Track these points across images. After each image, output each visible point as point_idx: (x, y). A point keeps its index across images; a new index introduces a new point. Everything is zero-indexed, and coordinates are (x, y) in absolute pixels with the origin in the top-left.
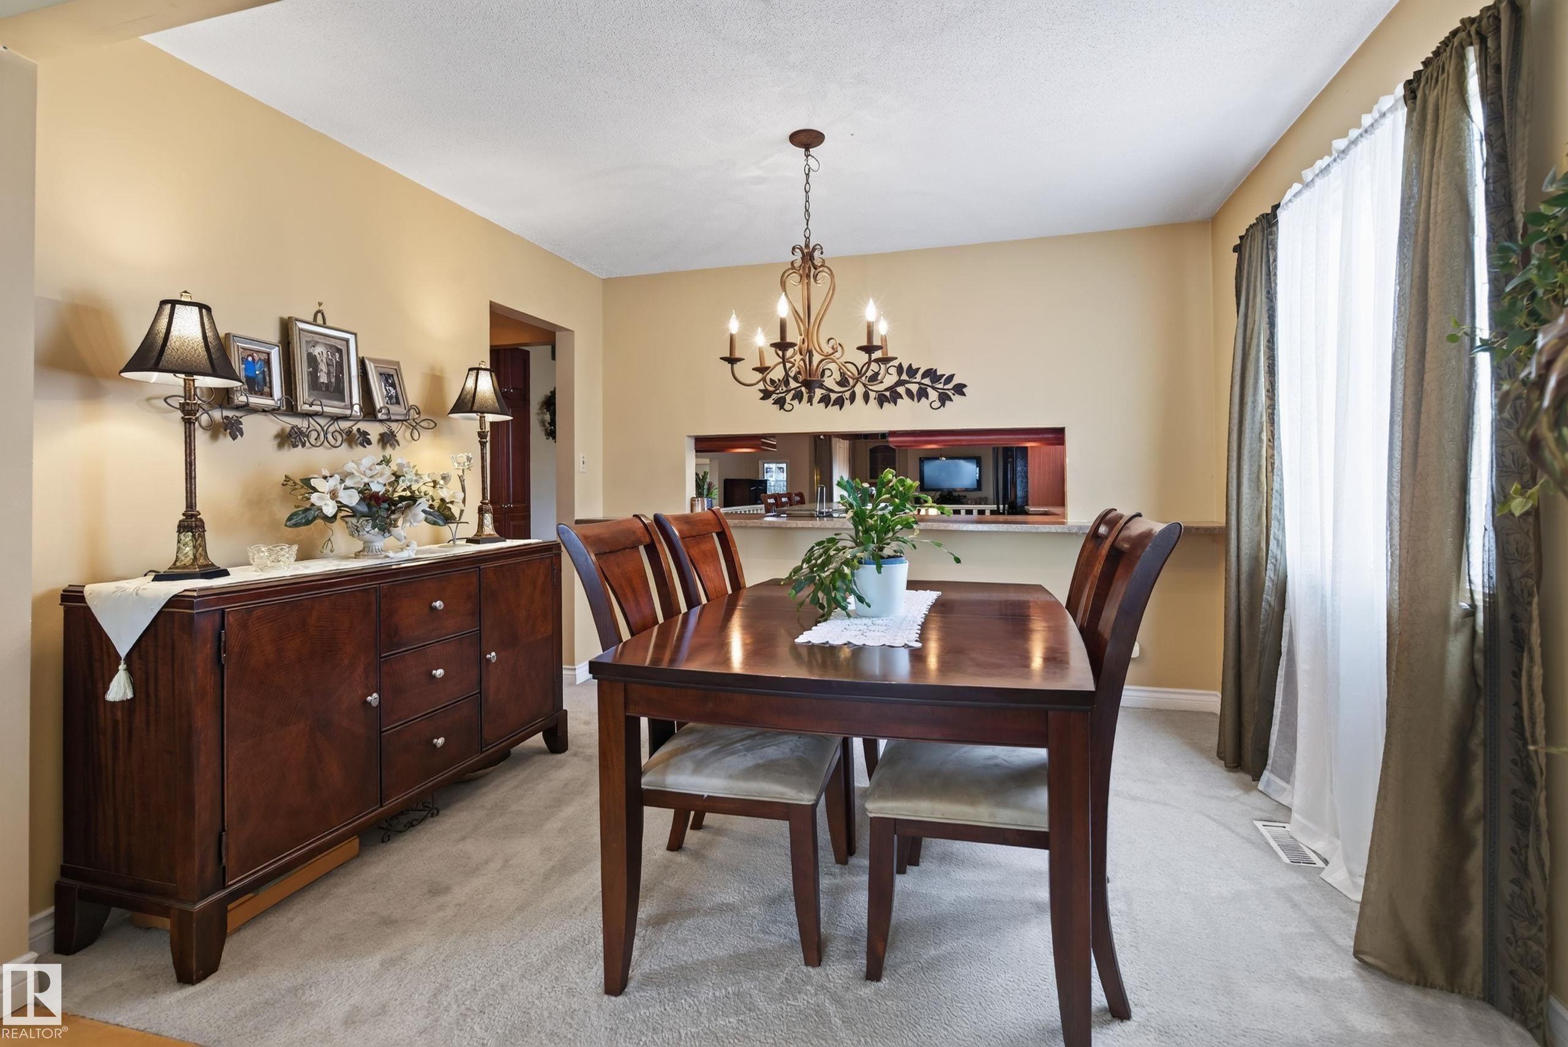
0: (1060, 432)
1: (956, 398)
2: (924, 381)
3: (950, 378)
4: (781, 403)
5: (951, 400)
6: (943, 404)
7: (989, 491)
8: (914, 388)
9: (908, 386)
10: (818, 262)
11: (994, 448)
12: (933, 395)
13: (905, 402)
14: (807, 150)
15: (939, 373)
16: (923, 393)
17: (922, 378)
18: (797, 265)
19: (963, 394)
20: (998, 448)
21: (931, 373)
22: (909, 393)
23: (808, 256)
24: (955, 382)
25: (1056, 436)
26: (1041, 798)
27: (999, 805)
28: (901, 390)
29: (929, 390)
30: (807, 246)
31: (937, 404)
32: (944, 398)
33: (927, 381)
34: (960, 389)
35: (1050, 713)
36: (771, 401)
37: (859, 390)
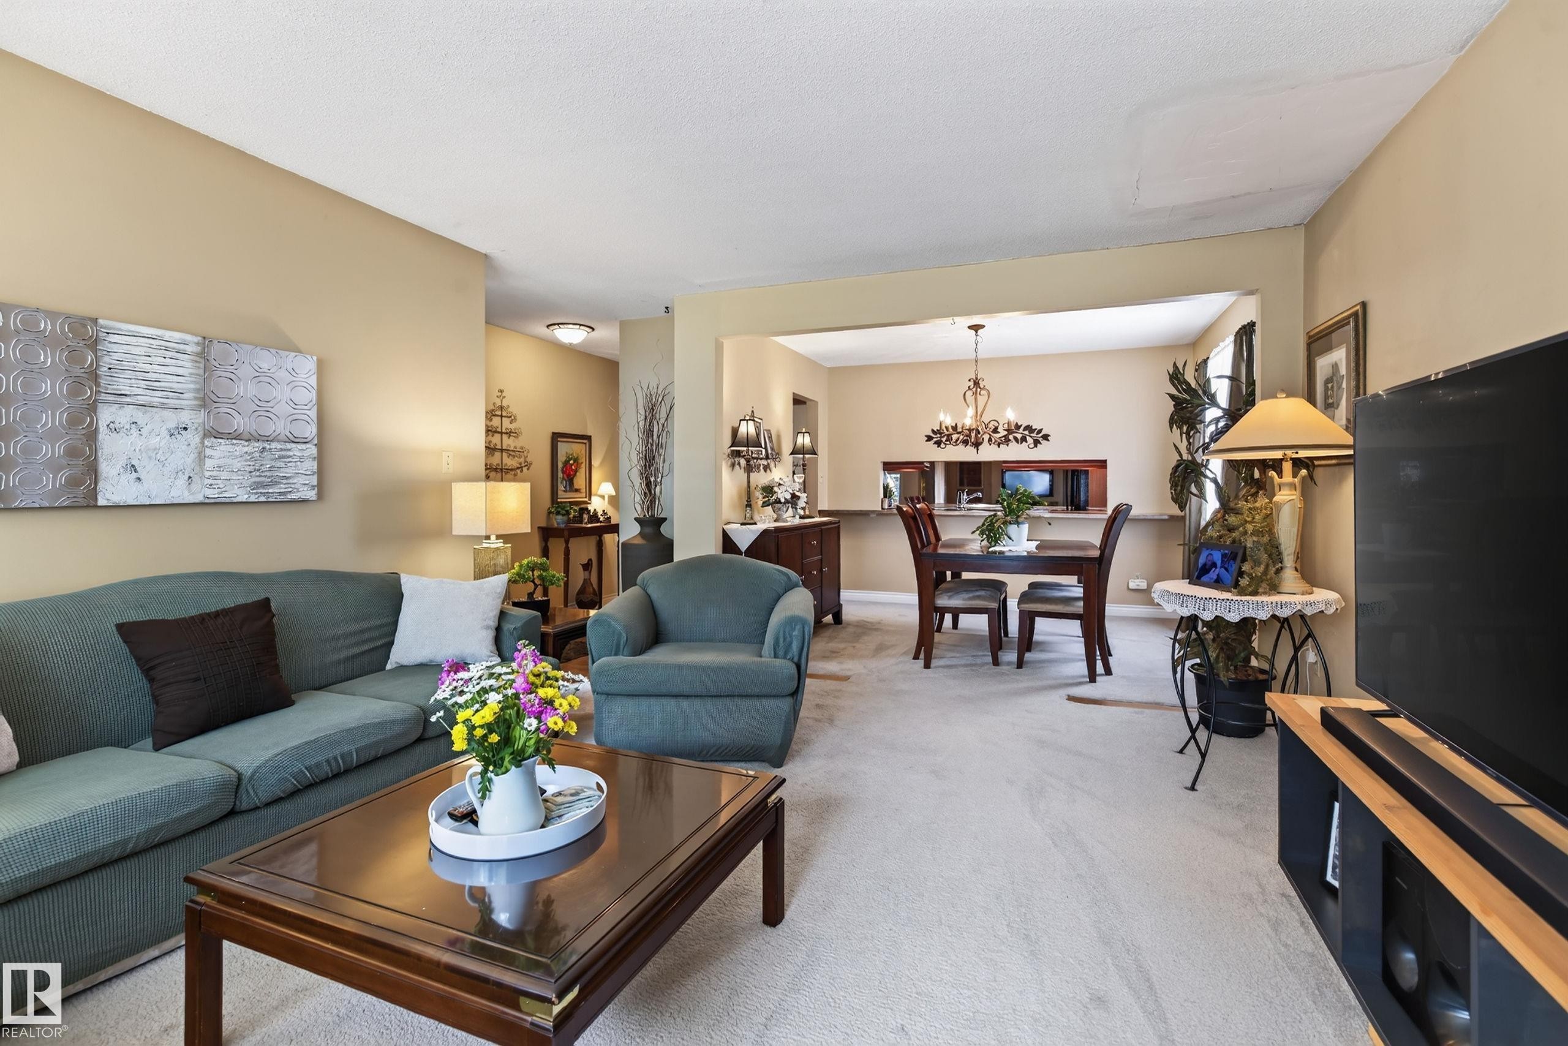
0: (1105, 461)
1: (1044, 442)
2: (1025, 432)
3: (1040, 431)
4: (938, 443)
5: (1041, 443)
6: (1036, 446)
7: (1059, 496)
8: (1019, 436)
9: (1015, 435)
10: (982, 386)
11: (1064, 471)
12: (1030, 440)
13: (1013, 444)
14: (976, 332)
15: (1033, 428)
16: (1024, 439)
17: (1024, 430)
18: (971, 387)
19: (1048, 440)
20: (1067, 471)
21: (1028, 428)
22: (1016, 439)
23: (976, 383)
24: (1043, 433)
25: (1102, 464)
26: (1081, 604)
27: (1066, 605)
28: (1011, 437)
29: (1028, 437)
30: (977, 379)
31: (1032, 446)
32: (1036, 443)
33: (1026, 432)
34: (1046, 437)
35: (1084, 565)
36: (932, 442)
37: (986, 437)
